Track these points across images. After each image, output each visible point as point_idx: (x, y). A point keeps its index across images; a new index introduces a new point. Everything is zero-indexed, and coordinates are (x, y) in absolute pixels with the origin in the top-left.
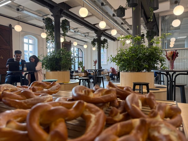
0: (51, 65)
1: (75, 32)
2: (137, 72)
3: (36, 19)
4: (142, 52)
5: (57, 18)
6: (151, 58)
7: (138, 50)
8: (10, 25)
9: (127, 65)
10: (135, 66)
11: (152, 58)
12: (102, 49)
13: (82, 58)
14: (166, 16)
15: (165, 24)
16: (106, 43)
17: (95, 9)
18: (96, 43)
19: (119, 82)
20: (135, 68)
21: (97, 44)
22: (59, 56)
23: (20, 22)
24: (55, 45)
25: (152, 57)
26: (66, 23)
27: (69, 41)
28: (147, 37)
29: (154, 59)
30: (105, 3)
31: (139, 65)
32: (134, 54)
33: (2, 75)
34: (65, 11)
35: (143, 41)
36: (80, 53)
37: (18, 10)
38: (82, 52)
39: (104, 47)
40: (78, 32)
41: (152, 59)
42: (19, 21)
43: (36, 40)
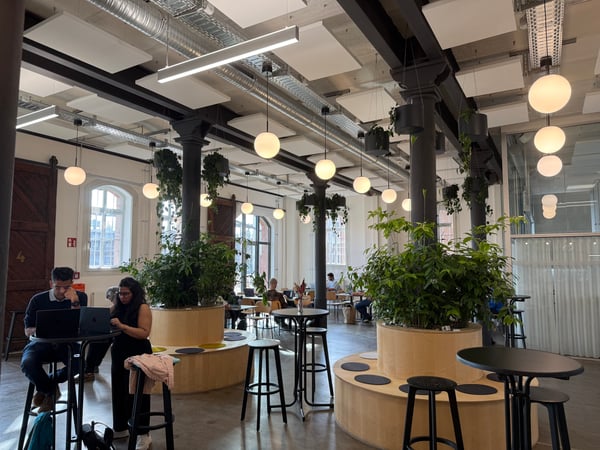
0: (167, 291)
1: (247, 173)
2: (427, 328)
3: (131, 143)
4: (437, 273)
5: (192, 146)
6: (470, 289)
7: (427, 265)
8: (53, 160)
9: (397, 306)
10: (419, 311)
11: (470, 287)
12: (329, 222)
13: (269, 244)
14: (523, 134)
15: (520, 153)
16: (342, 208)
17: (305, 122)
18: (312, 207)
19: (375, 349)
20: (421, 315)
21: (313, 211)
22: (192, 266)
23: (84, 149)
24: (183, 228)
25: (472, 286)
26: (218, 166)
27: (229, 198)
28: (466, 196)
29: (477, 292)
30: (332, 108)
31: (431, 308)
32: (414, 276)
33: (16, 314)
34: (216, 126)
35: (453, 207)
36: (264, 229)
37: (78, 122)
38: (269, 226)
39: (334, 216)
40: (256, 173)
41: (473, 290)
42: (79, 145)
43: (129, 198)
